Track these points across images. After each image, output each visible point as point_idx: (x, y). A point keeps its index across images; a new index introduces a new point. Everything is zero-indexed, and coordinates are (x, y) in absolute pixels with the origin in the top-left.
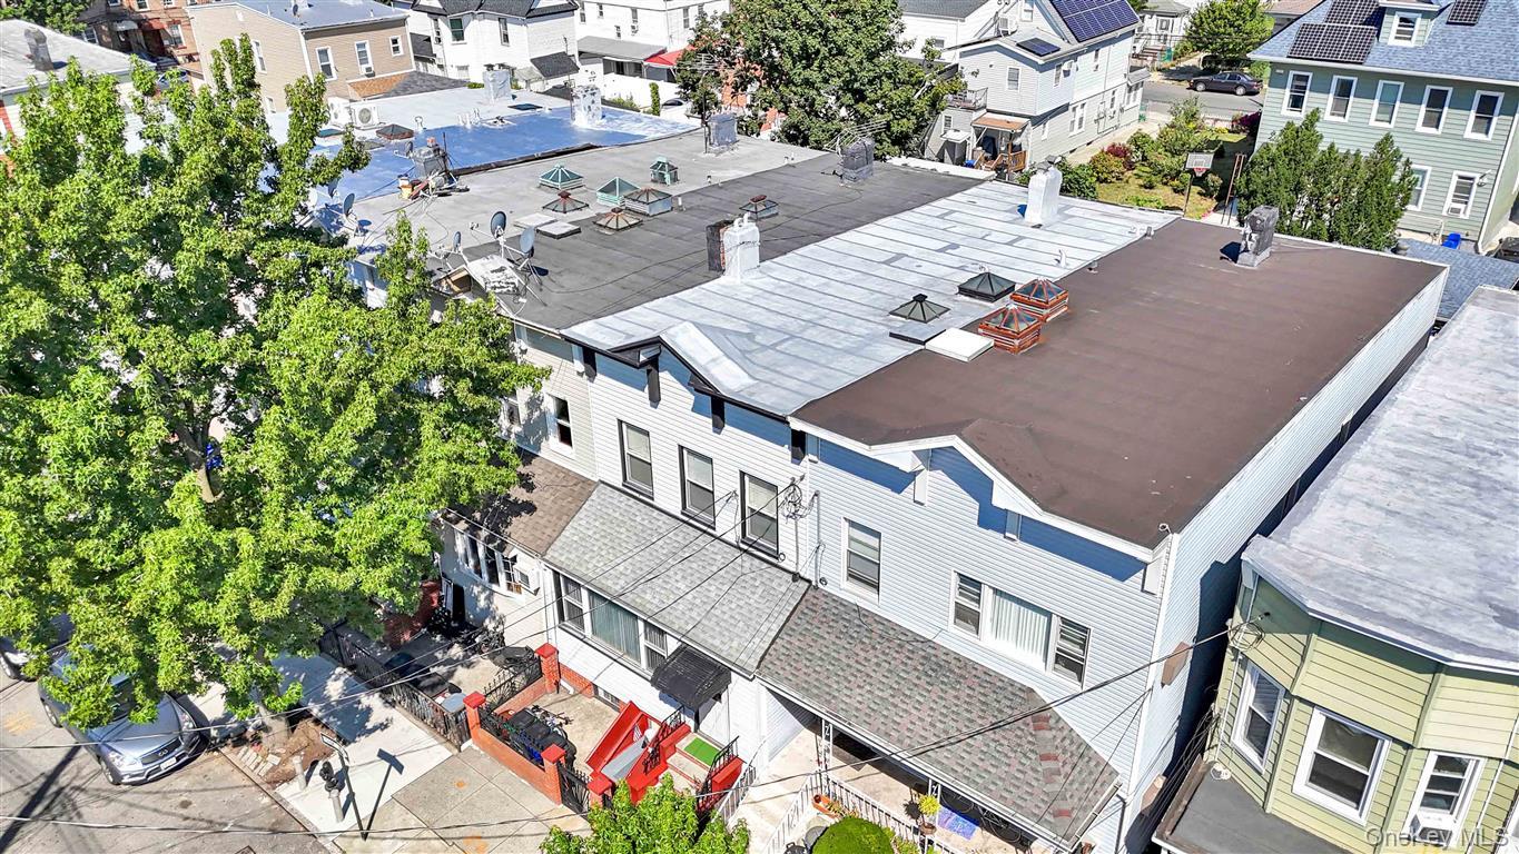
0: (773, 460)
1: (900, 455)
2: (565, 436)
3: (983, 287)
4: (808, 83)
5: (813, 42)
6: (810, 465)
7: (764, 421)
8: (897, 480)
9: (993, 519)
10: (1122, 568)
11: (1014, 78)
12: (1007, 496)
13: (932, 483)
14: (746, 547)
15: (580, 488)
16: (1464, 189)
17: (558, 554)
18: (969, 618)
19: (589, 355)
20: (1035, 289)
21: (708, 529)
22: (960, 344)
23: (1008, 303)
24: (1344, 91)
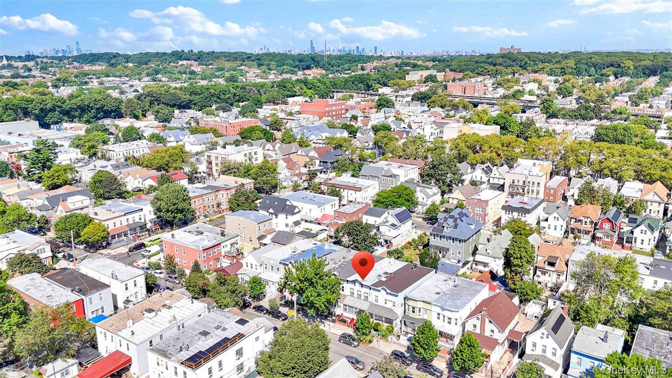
0: (367, 290)
1: (380, 289)
2: (343, 290)
3: (386, 273)
4: (357, 239)
5: (358, 233)
6: (371, 290)
7: (367, 287)
8: (379, 291)
9: (387, 293)
10: (397, 296)
11: (389, 230)
12: (388, 291)
13: (383, 291)
14: (364, 300)
15: (345, 296)
16: (459, 253)
17: (344, 303)
18: (386, 303)
19: (347, 281)
20: (391, 273)
21: (360, 299)
22: (384, 279)
23: (388, 275)
24: (441, 237)
